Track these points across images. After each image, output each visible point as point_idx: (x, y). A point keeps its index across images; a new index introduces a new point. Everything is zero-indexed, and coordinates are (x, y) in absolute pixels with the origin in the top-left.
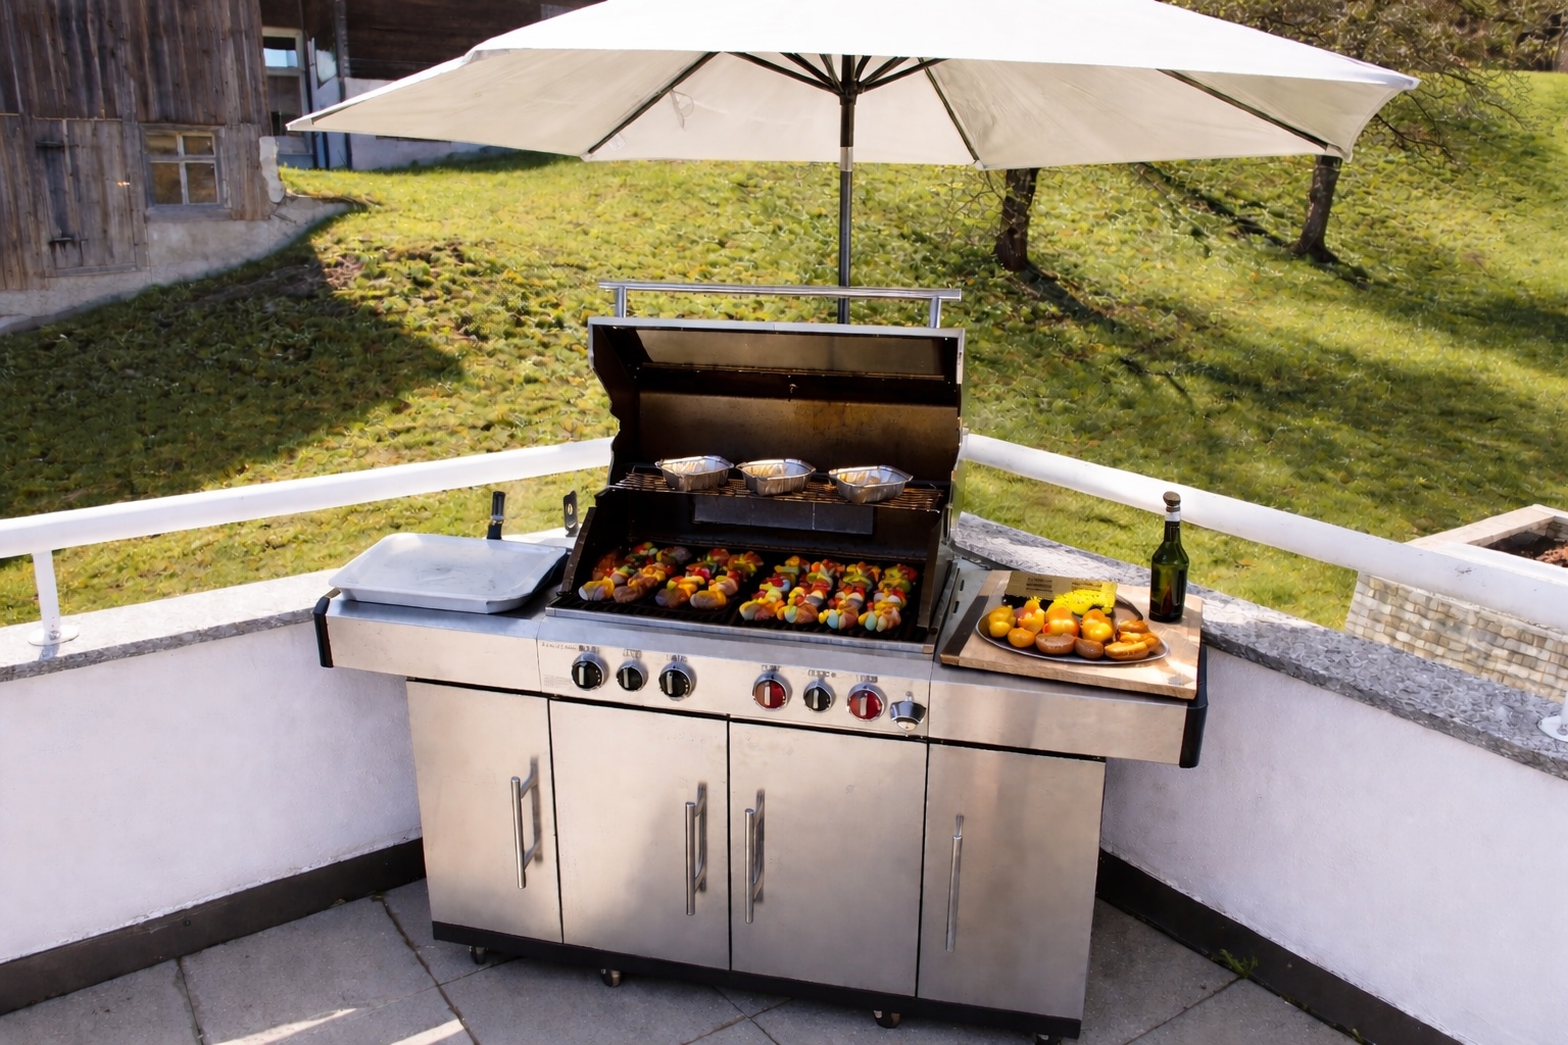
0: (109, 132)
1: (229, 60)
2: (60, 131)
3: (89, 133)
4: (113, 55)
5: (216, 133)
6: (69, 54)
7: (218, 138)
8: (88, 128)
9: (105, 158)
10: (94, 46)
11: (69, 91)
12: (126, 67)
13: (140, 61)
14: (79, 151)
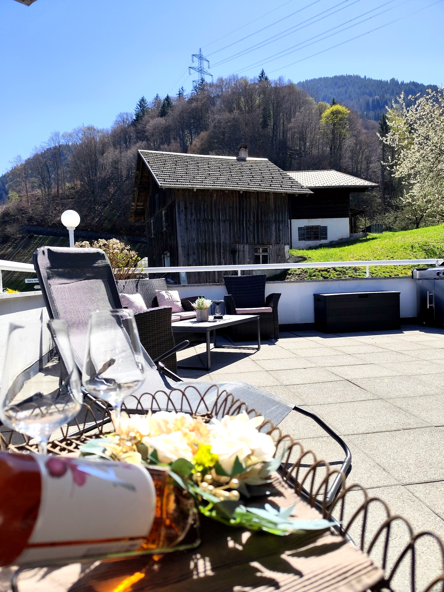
0: (247, 247)
1: (274, 228)
2: (236, 247)
3: (242, 248)
4: (249, 229)
5: (269, 247)
6: (240, 229)
7: (270, 248)
8: (242, 246)
9: (245, 253)
10: (245, 226)
11: (239, 237)
12: (251, 231)
13: (254, 229)
14: (240, 252)
